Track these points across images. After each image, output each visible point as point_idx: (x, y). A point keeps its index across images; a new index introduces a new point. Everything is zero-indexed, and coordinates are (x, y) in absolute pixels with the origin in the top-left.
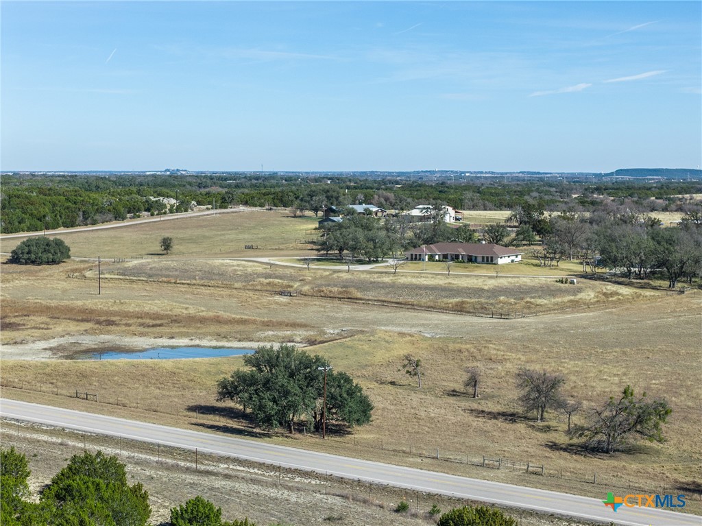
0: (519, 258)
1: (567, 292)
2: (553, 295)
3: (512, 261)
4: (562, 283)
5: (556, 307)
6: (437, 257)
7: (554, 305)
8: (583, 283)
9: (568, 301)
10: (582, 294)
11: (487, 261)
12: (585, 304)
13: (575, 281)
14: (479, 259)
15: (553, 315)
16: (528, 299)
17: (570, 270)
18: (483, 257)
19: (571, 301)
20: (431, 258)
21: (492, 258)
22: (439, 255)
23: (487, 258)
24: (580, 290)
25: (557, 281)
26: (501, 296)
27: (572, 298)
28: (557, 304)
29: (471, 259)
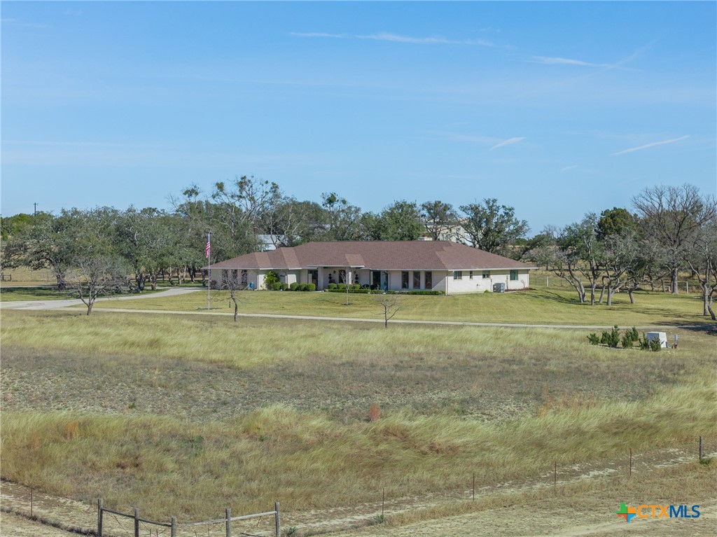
0: (523, 281)
1: (613, 381)
2: (538, 397)
3: (497, 288)
4: (613, 344)
5: (530, 463)
6: (291, 279)
7: (521, 450)
8: (695, 346)
9: (604, 429)
10: (677, 390)
11: (417, 285)
12: (685, 441)
13: (663, 337)
14: (396, 281)
15: (487, 515)
16: (398, 420)
17: (666, 313)
18: (405, 275)
19: (620, 428)
20: (275, 280)
21: (429, 275)
22: (298, 273)
23: (417, 274)
24: (671, 374)
25: (593, 340)
26: (272, 399)
27: (626, 409)
28: (540, 445)
29: (377, 281)
